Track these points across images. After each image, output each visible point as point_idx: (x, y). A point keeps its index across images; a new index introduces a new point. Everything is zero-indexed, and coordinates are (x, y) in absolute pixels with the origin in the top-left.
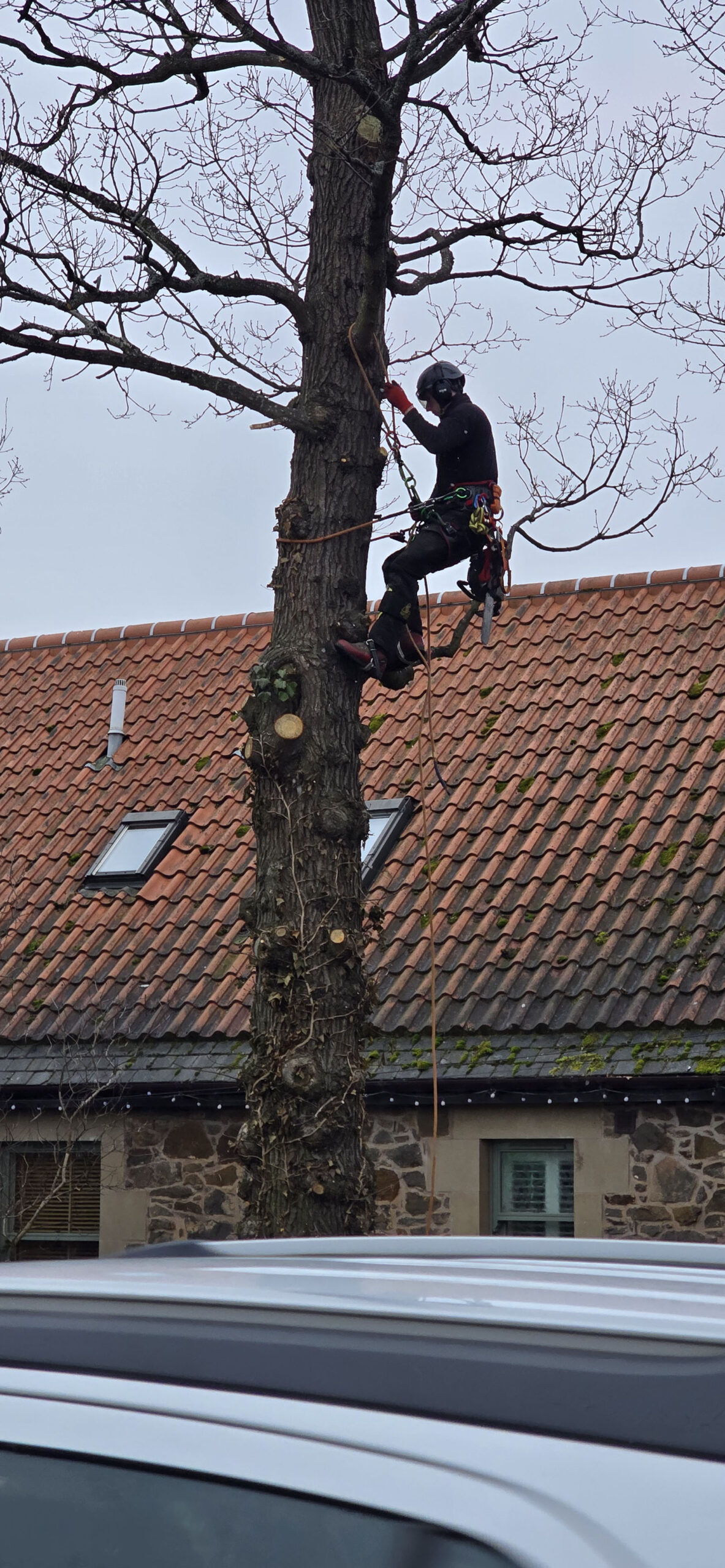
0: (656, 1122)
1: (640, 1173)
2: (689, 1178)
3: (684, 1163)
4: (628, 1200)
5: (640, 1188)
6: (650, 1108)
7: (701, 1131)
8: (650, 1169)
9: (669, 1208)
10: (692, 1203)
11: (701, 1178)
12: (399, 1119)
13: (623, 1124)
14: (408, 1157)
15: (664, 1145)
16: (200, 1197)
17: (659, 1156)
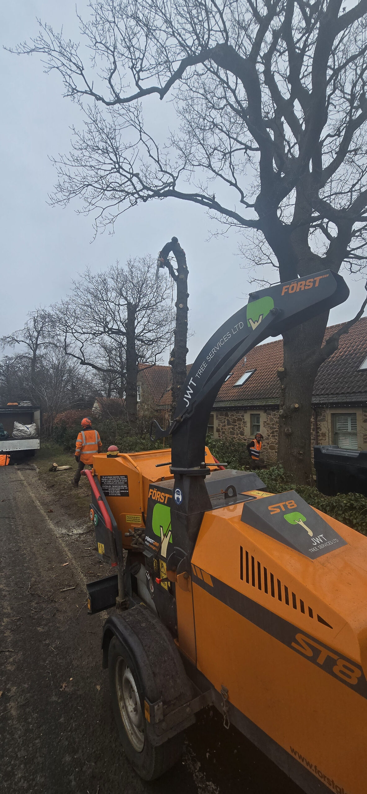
0: (269, 411)
1: (267, 418)
2: (273, 419)
3: (272, 417)
4: (266, 422)
5: (267, 420)
6: (269, 409)
7: (274, 412)
8: (268, 418)
9: (271, 423)
10: (273, 423)
11: (274, 419)
12: (242, 411)
13: (265, 412)
14: (243, 416)
15: (270, 415)
16: (223, 421)
17: (270, 416)
